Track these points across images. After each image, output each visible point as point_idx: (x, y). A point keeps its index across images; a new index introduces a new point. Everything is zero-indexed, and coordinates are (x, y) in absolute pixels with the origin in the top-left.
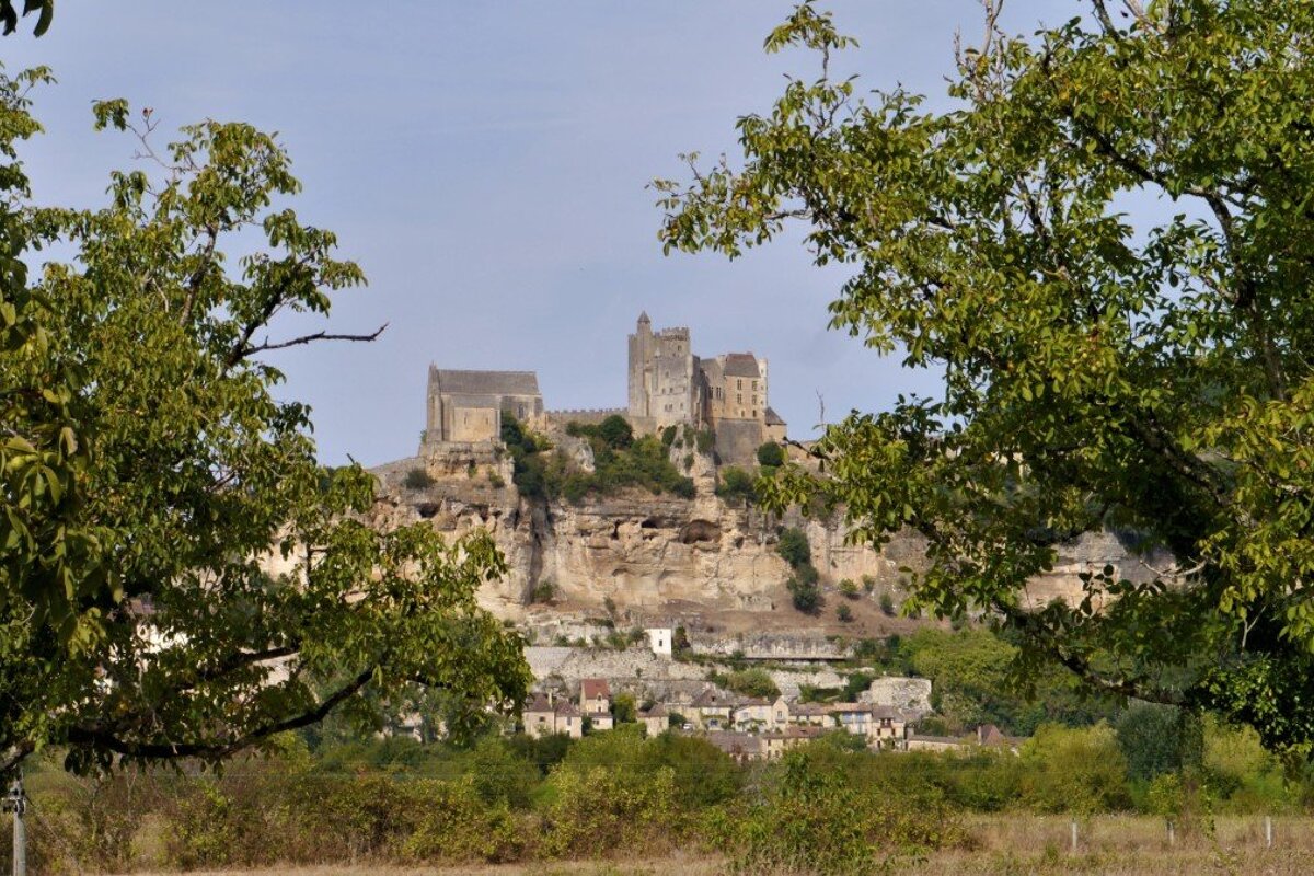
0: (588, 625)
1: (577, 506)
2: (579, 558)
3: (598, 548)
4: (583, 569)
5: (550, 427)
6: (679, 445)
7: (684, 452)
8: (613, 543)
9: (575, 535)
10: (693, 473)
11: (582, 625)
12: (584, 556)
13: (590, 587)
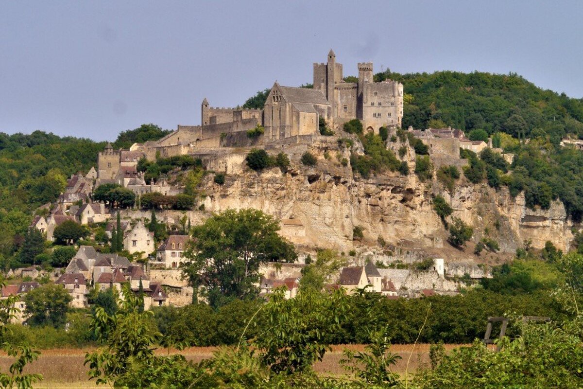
0: (385, 256)
1: (365, 178)
2: (364, 211)
3: (375, 205)
4: (366, 219)
5: (335, 126)
6: (394, 140)
7: (398, 145)
8: (380, 202)
9: (363, 197)
10: (406, 158)
11: (383, 255)
12: (367, 210)
13: (370, 230)
